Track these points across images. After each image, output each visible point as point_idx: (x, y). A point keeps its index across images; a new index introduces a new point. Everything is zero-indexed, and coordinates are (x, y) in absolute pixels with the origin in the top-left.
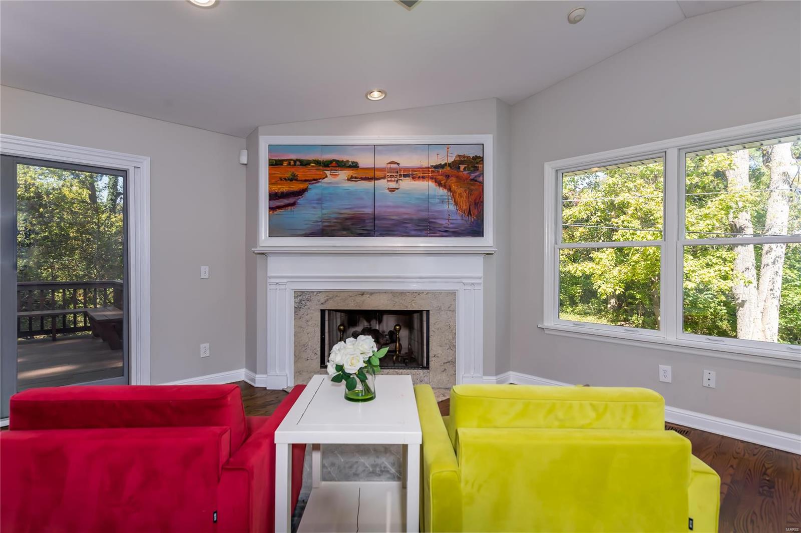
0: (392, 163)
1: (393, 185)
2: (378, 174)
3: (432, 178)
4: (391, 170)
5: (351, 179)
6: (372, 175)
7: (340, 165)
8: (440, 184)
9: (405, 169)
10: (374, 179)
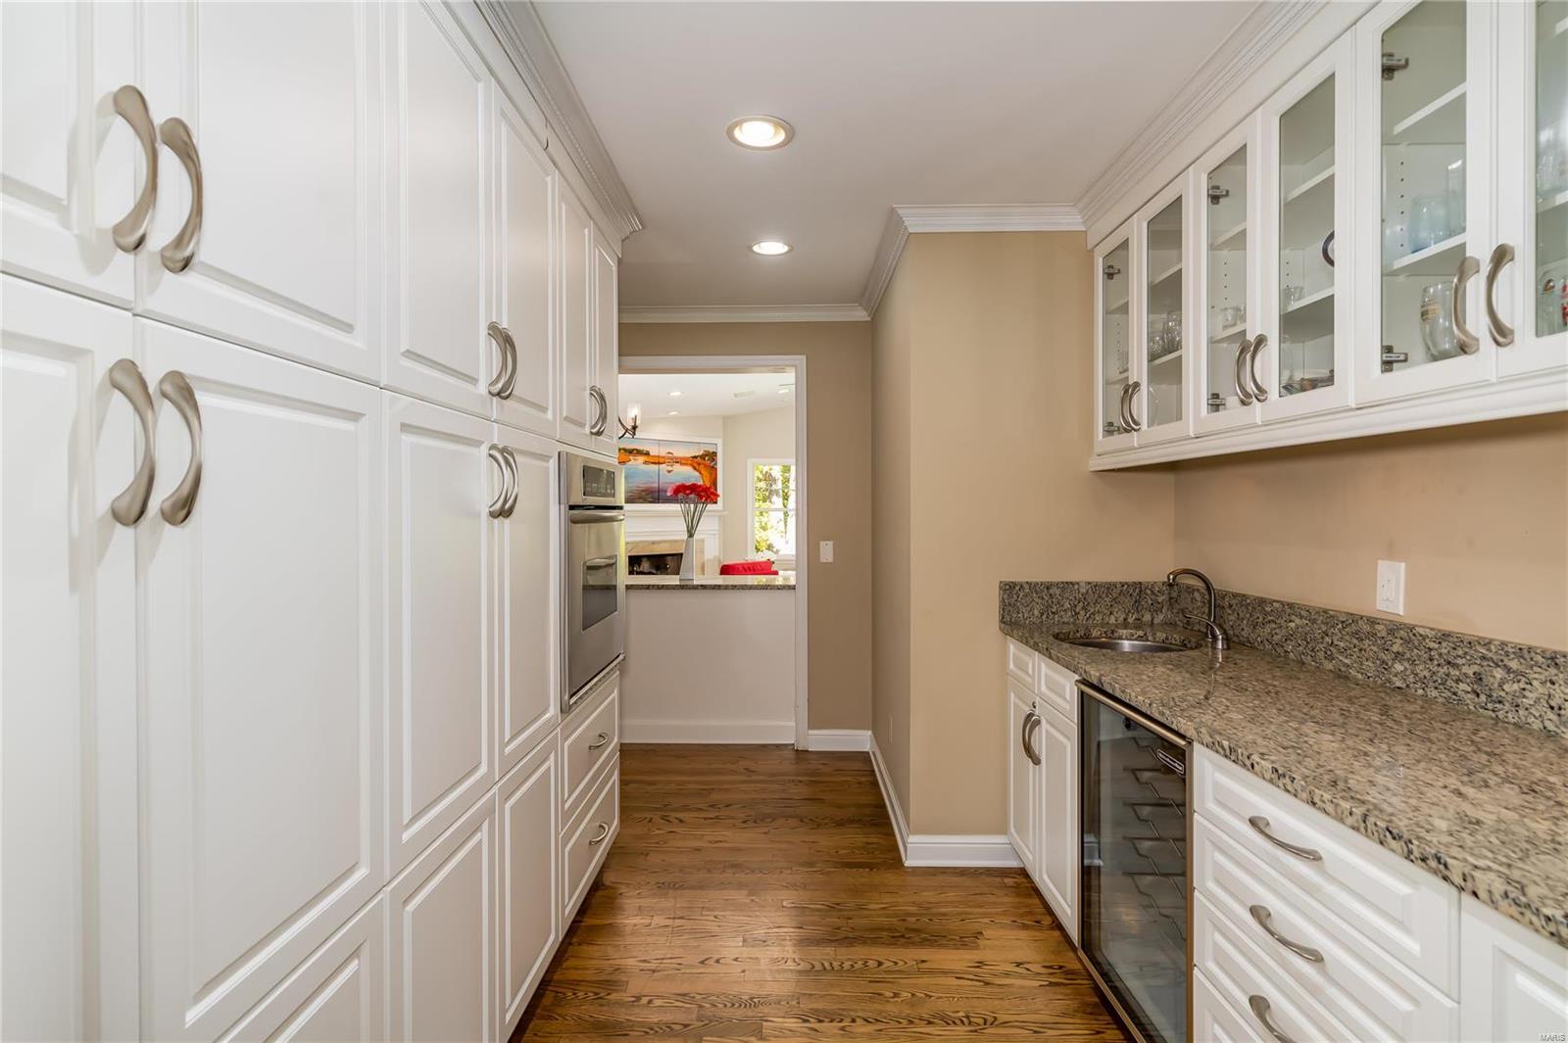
0: (669, 453)
1: (670, 468)
2: (661, 460)
3: (691, 465)
4: (669, 458)
5: (646, 463)
6: (658, 461)
7: (639, 452)
8: (695, 469)
9: (676, 458)
10: (659, 463)
